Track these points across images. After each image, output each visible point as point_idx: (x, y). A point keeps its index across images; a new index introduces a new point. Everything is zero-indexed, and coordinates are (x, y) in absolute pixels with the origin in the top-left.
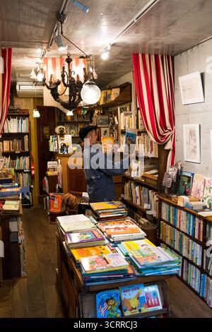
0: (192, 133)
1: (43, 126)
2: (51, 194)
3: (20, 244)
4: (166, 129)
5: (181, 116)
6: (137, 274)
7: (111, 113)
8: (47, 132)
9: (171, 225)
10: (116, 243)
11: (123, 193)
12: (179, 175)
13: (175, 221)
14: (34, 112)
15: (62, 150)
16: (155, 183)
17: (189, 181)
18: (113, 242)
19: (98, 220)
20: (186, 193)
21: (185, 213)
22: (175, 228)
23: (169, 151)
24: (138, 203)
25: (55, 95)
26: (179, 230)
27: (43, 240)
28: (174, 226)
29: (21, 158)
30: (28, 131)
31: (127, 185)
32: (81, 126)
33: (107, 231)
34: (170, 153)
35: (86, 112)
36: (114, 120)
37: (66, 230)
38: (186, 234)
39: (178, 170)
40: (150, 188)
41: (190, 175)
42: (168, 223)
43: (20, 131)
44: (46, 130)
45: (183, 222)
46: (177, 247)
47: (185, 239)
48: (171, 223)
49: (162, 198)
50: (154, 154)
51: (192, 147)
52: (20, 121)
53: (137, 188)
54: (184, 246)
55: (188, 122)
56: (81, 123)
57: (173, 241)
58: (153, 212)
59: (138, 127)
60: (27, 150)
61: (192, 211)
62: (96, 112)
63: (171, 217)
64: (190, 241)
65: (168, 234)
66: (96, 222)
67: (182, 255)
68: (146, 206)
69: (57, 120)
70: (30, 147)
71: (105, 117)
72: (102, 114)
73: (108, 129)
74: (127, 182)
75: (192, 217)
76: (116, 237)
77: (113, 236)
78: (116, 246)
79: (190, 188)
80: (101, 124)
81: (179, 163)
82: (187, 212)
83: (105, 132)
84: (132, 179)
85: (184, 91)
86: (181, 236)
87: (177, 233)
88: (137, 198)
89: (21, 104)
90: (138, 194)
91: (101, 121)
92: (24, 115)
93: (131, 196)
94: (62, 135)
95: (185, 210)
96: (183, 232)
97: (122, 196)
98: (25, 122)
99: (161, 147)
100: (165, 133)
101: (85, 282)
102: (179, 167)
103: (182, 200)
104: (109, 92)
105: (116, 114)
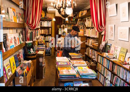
0: (112, 28)
1: (57, 25)
2: (58, 51)
3: (43, 67)
4: (102, 26)
5: (108, 21)
6: (80, 77)
7: (84, 20)
8: (59, 27)
9: (101, 64)
10: (75, 67)
11: (86, 52)
12: (106, 45)
13: (102, 63)
14: (53, 19)
15: (63, 34)
16: (97, 48)
17: (109, 47)
18: (74, 67)
19: (71, 59)
20: (108, 52)
21: (106, 59)
22: (103, 65)
23: (103, 35)
24: (91, 56)
25: (60, 12)
26: (104, 66)
27: (53, 67)
28: (102, 65)
29: (48, 36)
30: (51, 26)
31: (87, 49)
32: (72, 26)
33: (73, 63)
34: (104, 36)
35: (74, 20)
36: (85, 23)
37: (58, 61)
38: (106, 68)
39: (106, 43)
40: (95, 50)
41: (110, 45)
42: (100, 64)
43: (48, 26)
44: (58, 26)
45: (106, 63)
46: (102, 73)
47: (106, 70)
48: (101, 63)
49: (99, 54)
50: (97, 36)
51: (111, 34)
52: (48, 22)
53: (91, 50)
54: (105, 73)
55: (111, 24)
56: (73, 24)
57: (101, 71)
58: (96, 60)
59: (92, 26)
60: (50, 33)
61: (109, 59)
62: (79, 20)
63: (101, 61)
64: (107, 70)
65: (100, 68)
66: (70, 60)
67: (104, 76)
68: (93, 57)
69: (63, 23)
70: (51, 32)
71: (82, 22)
72: (81, 21)
73: (82, 27)
74: (87, 47)
75: (108, 61)
76: (75, 65)
77: (74, 64)
78: (75, 68)
79: (110, 50)
80: (80, 25)
81: (107, 40)
82: (107, 59)
83: (81, 28)
84: (89, 46)
85: (110, 11)
86: (104, 69)
87: (103, 67)
88: (90, 54)
89: (49, 16)
90: (91, 53)
91: (80, 24)
92: (50, 20)
93: (88, 53)
94: (63, 28)
95: (106, 58)
96: (105, 67)
97: (85, 53)
98: (50, 23)
99: (100, 33)
100: (102, 28)
101: (60, 78)
102: (106, 42)
103: (105, 54)
104: (83, 12)
105: (86, 21)
